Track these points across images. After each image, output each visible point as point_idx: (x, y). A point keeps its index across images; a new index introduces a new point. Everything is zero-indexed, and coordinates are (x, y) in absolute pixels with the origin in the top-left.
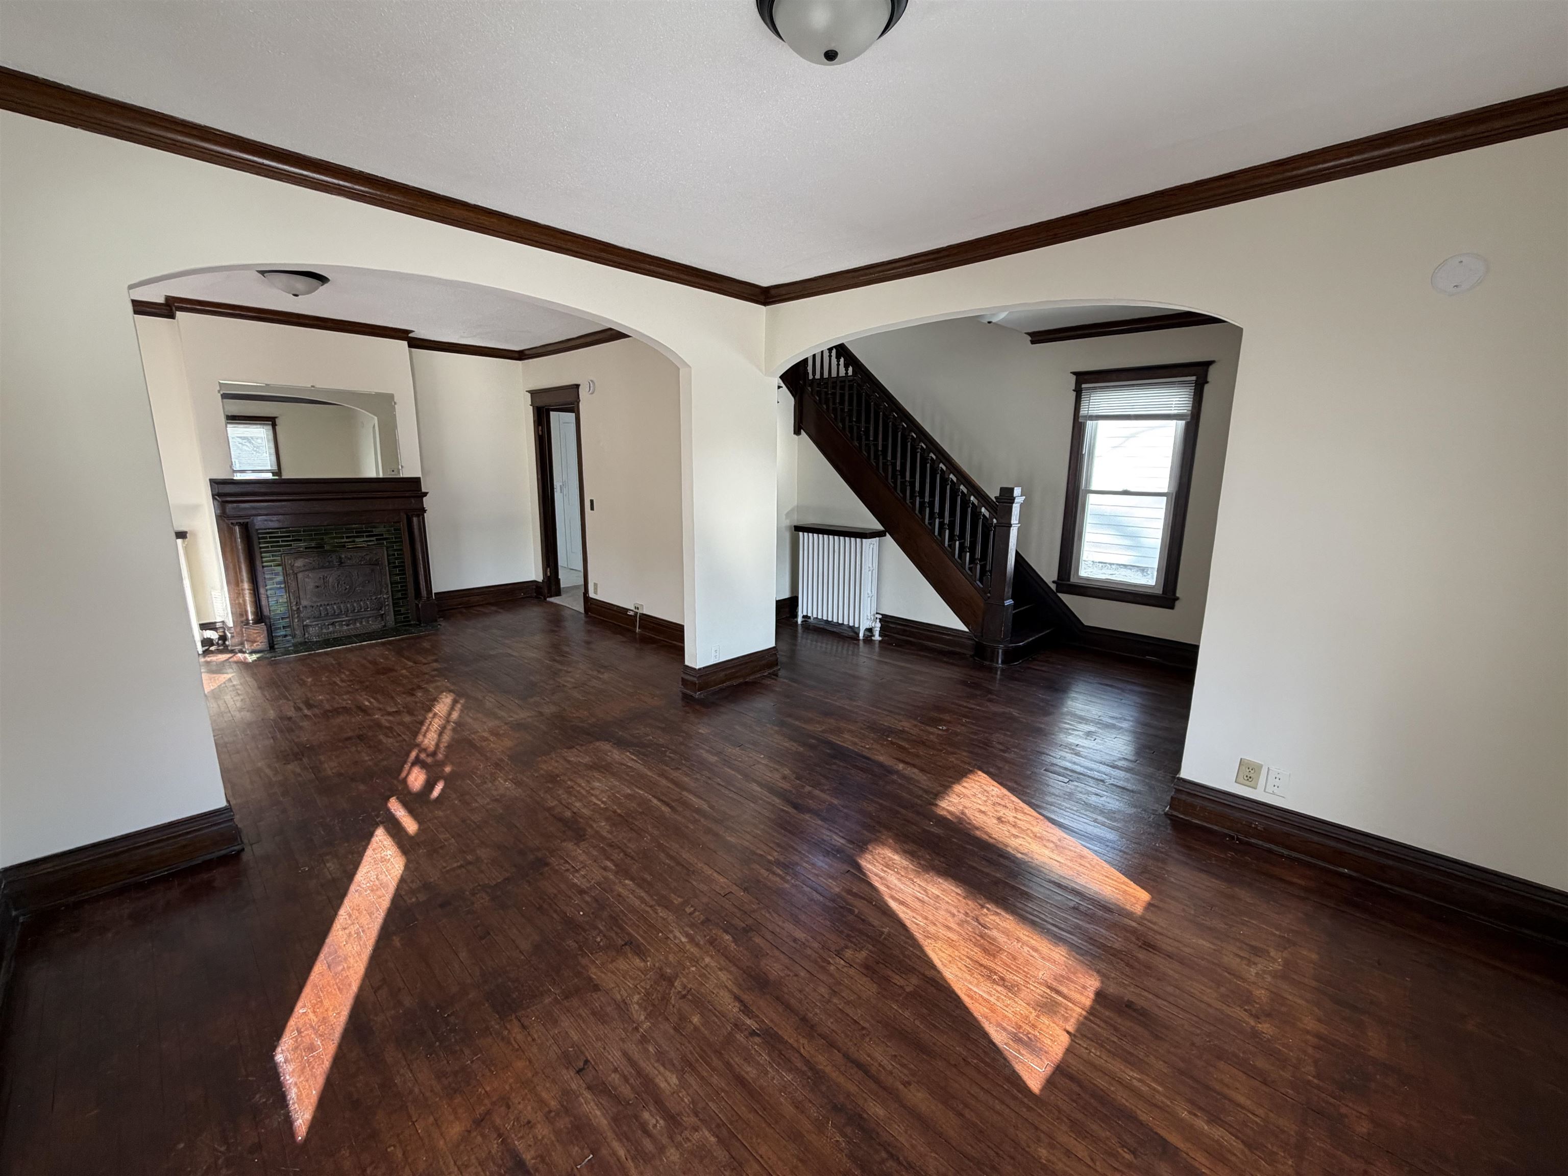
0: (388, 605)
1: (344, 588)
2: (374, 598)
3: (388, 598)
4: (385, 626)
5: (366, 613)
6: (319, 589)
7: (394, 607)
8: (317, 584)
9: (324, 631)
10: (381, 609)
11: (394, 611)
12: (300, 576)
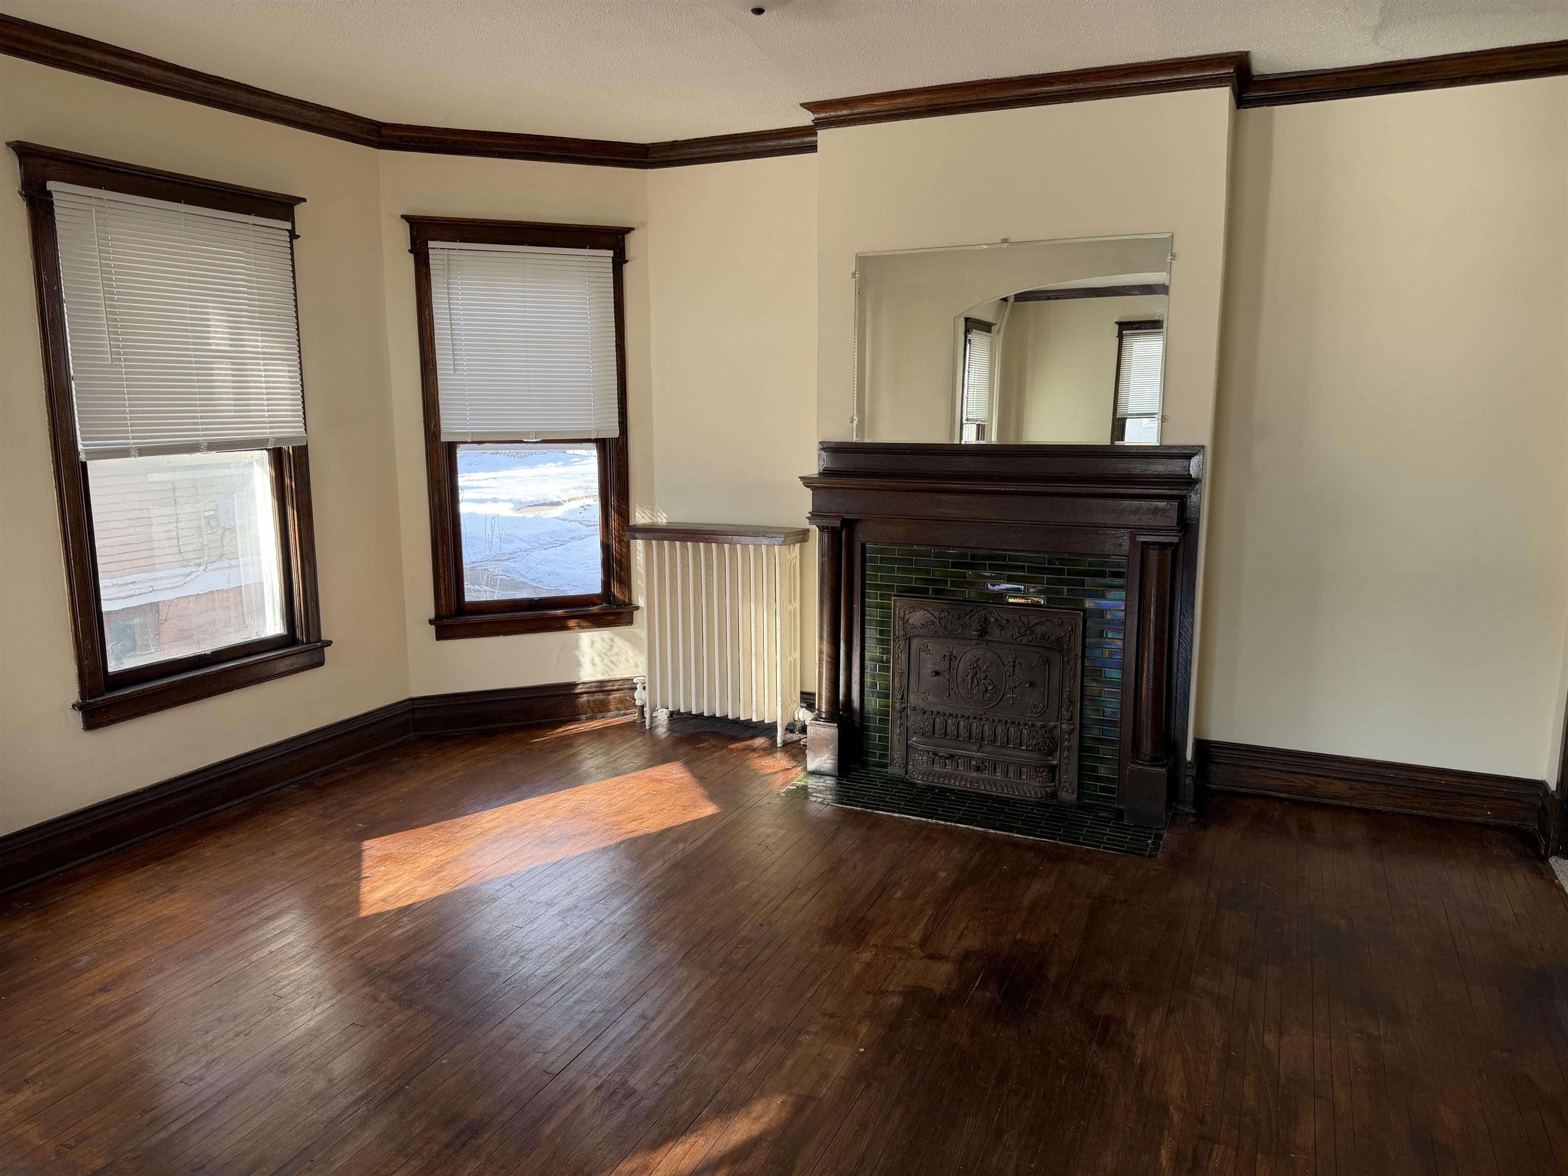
0: (1069, 748)
1: (982, 688)
2: (1039, 724)
3: (1071, 732)
4: (1054, 795)
5: (1018, 753)
6: (940, 678)
7: (1081, 758)
8: (937, 669)
9: (937, 768)
10: (1051, 753)
11: (1081, 767)
12: (915, 643)
